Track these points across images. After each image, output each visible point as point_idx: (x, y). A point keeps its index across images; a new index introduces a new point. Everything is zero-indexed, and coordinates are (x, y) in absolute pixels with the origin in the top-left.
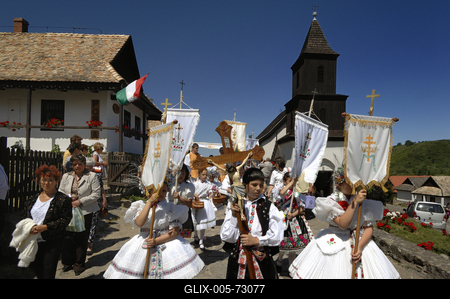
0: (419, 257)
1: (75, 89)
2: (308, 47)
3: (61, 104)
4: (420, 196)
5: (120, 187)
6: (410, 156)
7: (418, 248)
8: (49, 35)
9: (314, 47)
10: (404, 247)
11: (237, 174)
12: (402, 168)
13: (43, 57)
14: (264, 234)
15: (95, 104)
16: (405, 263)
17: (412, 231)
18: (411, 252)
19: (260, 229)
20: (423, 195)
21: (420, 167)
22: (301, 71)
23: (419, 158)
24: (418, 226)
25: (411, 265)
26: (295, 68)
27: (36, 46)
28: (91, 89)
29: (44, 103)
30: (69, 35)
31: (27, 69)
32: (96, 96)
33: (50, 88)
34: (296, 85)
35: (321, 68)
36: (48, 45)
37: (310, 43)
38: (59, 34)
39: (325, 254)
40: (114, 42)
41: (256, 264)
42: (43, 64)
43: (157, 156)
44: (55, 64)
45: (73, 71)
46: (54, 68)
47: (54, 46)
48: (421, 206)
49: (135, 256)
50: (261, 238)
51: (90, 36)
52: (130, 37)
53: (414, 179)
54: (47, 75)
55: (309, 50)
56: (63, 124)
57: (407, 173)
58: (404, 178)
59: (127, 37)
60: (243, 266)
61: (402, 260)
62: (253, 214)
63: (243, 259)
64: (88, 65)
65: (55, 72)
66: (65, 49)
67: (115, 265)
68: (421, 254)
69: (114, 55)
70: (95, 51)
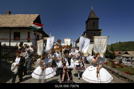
0: (125, 77)
1: (23, 29)
2: (90, 16)
3: (19, 33)
4: (123, 57)
5: (35, 55)
6: (120, 46)
7: (125, 73)
8: (16, 15)
9: (92, 16)
10: (120, 73)
11: (63, 52)
12: (118, 49)
13: (14, 21)
14: (69, 66)
15: (29, 33)
16: (121, 78)
17: (122, 68)
18: (123, 75)
19: (68, 65)
20: (124, 57)
21: (123, 49)
22: (88, 23)
23: (123, 46)
24: (124, 66)
25: (123, 79)
26: (86, 22)
27: (13, 18)
28: (27, 29)
29: (15, 33)
30: (22, 15)
31: (10, 24)
32: (29, 31)
33: (16, 29)
34: (87, 27)
35: (94, 22)
36: (16, 18)
37: (91, 15)
38: (19, 15)
39: (90, 71)
40: (34, 16)
41: (67, 73)
42: (14, 22)
43: (40, 48)
44: (18, 22)
45: (23, 24)
46: (17, 24)
47: (18, 18)
48: (124, 60)
49: (39, 71)
50: (68, 67)
51: (28, 15)
52: (39, 15)
53: (122, 52)
54: (15, 26)
55: (91, 17)
56: (20, 38)
57: (119, 51)
58: (119, 52)
59: (38, 15)
60: (64, 73)
61: (120, 77)
62: (67, 61)
63: (64, 71)
64: (27, 23)
65: (18, 25)
66: (21, 19)
67: (34, 73)
68: (126, 75)
69: (34, 20)
70: (29, 19)
